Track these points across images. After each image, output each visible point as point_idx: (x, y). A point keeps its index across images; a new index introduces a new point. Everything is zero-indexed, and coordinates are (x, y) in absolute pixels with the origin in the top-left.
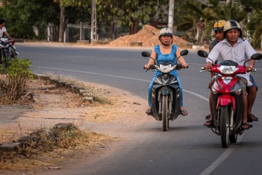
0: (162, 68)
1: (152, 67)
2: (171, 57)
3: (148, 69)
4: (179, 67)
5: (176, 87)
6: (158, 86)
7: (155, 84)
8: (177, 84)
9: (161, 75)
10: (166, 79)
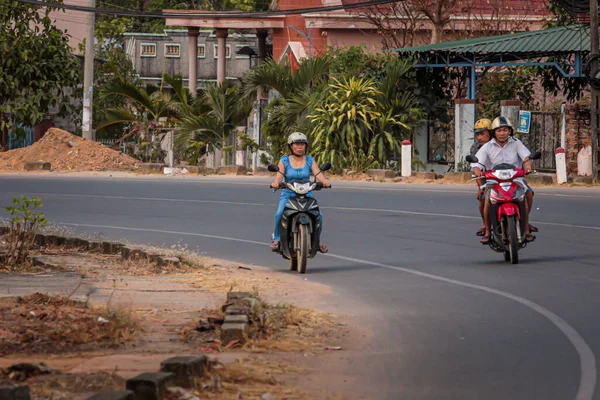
0: (296, 187)
1: (282, 186)
2: (305, 173)
3: (276, 189)
4: (319, 186)
5: (315, 213)
6: (293, 212)
7: (286, 209)
8: (317, 209)
9: (296, 197)
10: (302, 203)
